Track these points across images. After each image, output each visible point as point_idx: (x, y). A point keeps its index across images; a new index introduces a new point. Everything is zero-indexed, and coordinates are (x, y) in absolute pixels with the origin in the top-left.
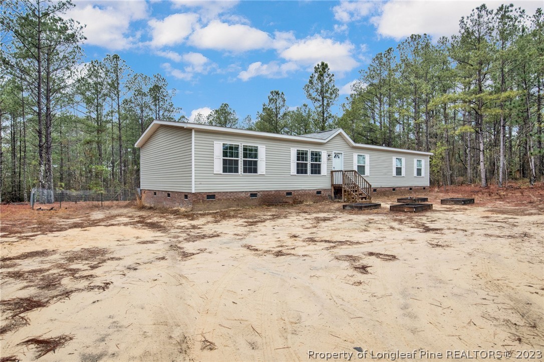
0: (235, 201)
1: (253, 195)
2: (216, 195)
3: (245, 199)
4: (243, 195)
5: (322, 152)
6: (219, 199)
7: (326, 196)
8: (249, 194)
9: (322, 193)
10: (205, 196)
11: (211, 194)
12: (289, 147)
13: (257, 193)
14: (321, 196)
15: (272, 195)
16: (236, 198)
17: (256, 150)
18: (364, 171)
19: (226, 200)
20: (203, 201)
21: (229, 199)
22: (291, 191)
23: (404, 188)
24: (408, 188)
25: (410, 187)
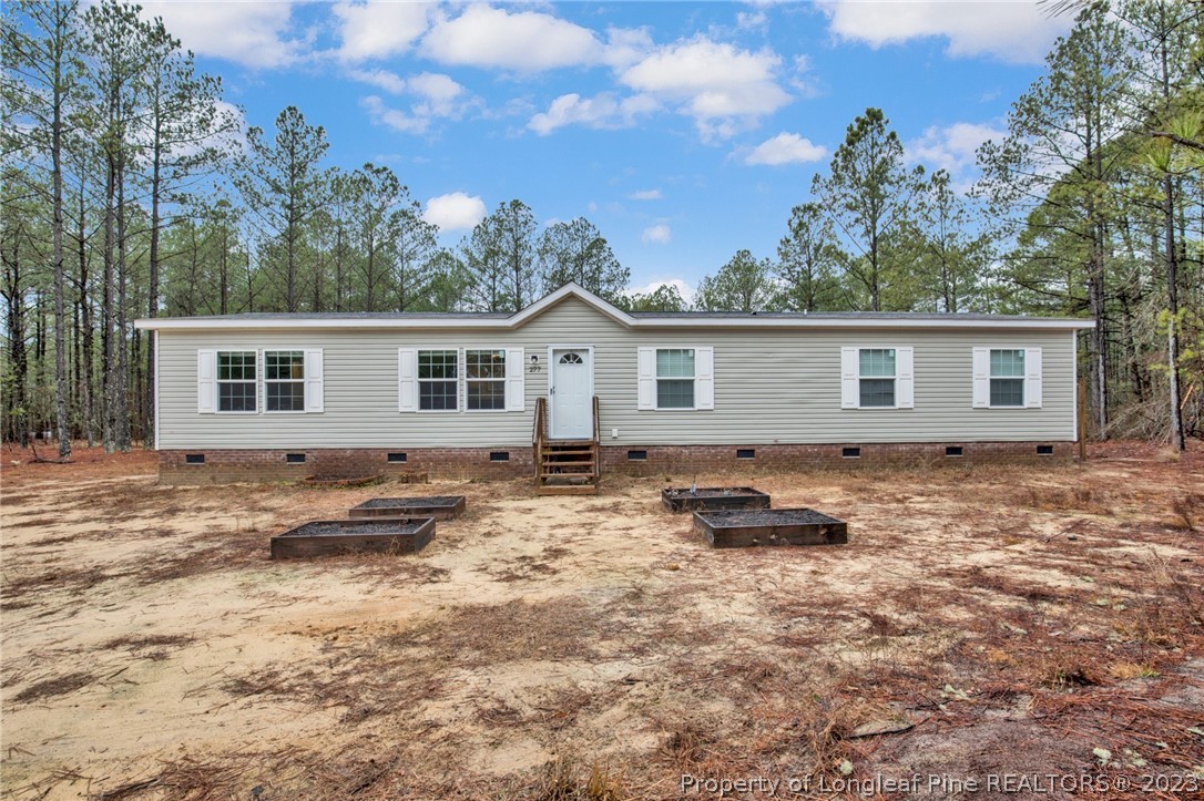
0: (248, 468)
1: (296, 457)
2: (207, 456)
3: (275, 466)
4: (269, 456)
5: (507, 350)
6: (212, 464)
7: (526, 465)
8: (284, 455)
9: (511, 456)
10: (184, 457)
11: (193, 453)
12: (394, 346)
13: (304, 452)
14: (507, 465)
15: (347, 458)
16: (250, 463)
17: (299, 360)
18: (692, 396)
19: (227, 465)
20: (179, 466)
21: (235, 465)
22: (404, 452)
23: (912, 446)
24: (938, 447)
25: (949, 445)
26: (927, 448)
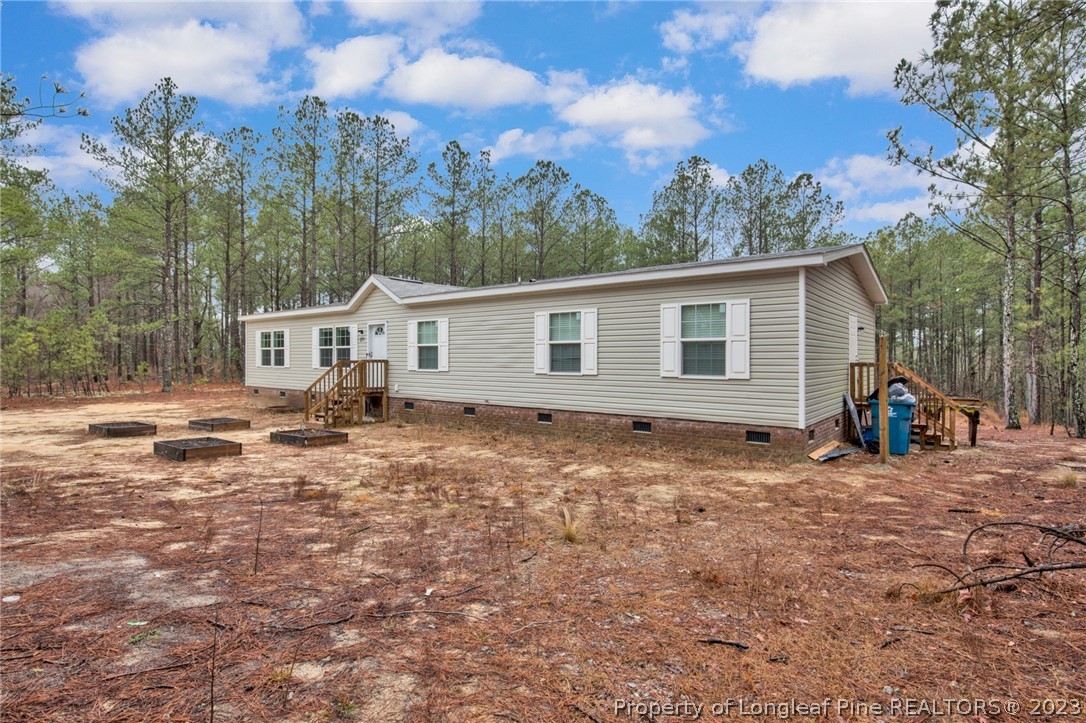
0: (270, 399)
1: (283, 393)
2: (259, 391)
3: (276, 398)
4: (275, 393)
5: (351, 326)
6: (260, 395)
8: (279, 392)
10: (254, 390)
12: (311, 326)
13: (285, 391)
15: (297, 396)
16: (270, 396)
17: (283, 336)
19: (264, 396)
20: (252, 395)
23: (597, 416)
24: (624, 420)
25: (635, 420)
26: (613, 420)
